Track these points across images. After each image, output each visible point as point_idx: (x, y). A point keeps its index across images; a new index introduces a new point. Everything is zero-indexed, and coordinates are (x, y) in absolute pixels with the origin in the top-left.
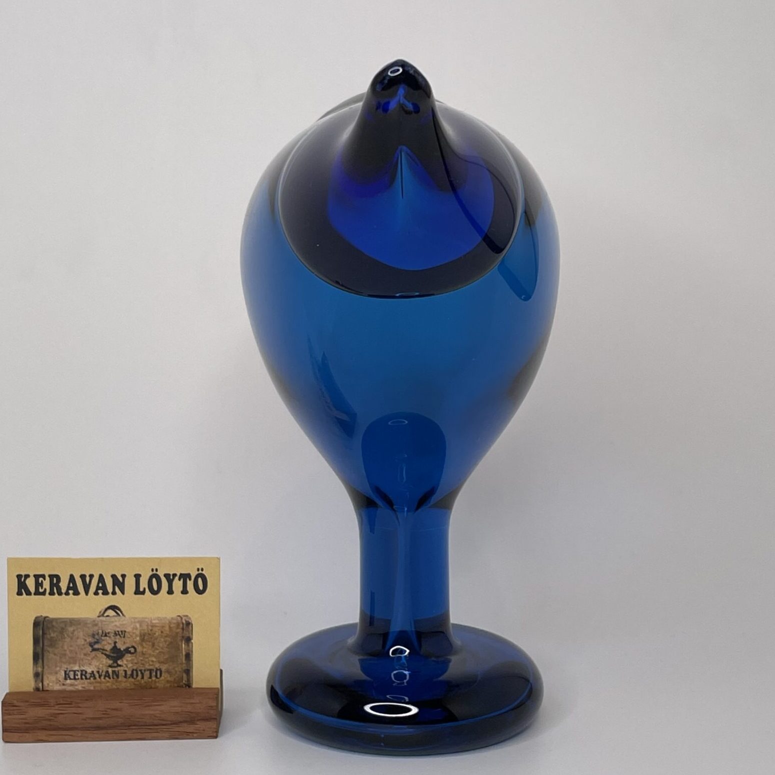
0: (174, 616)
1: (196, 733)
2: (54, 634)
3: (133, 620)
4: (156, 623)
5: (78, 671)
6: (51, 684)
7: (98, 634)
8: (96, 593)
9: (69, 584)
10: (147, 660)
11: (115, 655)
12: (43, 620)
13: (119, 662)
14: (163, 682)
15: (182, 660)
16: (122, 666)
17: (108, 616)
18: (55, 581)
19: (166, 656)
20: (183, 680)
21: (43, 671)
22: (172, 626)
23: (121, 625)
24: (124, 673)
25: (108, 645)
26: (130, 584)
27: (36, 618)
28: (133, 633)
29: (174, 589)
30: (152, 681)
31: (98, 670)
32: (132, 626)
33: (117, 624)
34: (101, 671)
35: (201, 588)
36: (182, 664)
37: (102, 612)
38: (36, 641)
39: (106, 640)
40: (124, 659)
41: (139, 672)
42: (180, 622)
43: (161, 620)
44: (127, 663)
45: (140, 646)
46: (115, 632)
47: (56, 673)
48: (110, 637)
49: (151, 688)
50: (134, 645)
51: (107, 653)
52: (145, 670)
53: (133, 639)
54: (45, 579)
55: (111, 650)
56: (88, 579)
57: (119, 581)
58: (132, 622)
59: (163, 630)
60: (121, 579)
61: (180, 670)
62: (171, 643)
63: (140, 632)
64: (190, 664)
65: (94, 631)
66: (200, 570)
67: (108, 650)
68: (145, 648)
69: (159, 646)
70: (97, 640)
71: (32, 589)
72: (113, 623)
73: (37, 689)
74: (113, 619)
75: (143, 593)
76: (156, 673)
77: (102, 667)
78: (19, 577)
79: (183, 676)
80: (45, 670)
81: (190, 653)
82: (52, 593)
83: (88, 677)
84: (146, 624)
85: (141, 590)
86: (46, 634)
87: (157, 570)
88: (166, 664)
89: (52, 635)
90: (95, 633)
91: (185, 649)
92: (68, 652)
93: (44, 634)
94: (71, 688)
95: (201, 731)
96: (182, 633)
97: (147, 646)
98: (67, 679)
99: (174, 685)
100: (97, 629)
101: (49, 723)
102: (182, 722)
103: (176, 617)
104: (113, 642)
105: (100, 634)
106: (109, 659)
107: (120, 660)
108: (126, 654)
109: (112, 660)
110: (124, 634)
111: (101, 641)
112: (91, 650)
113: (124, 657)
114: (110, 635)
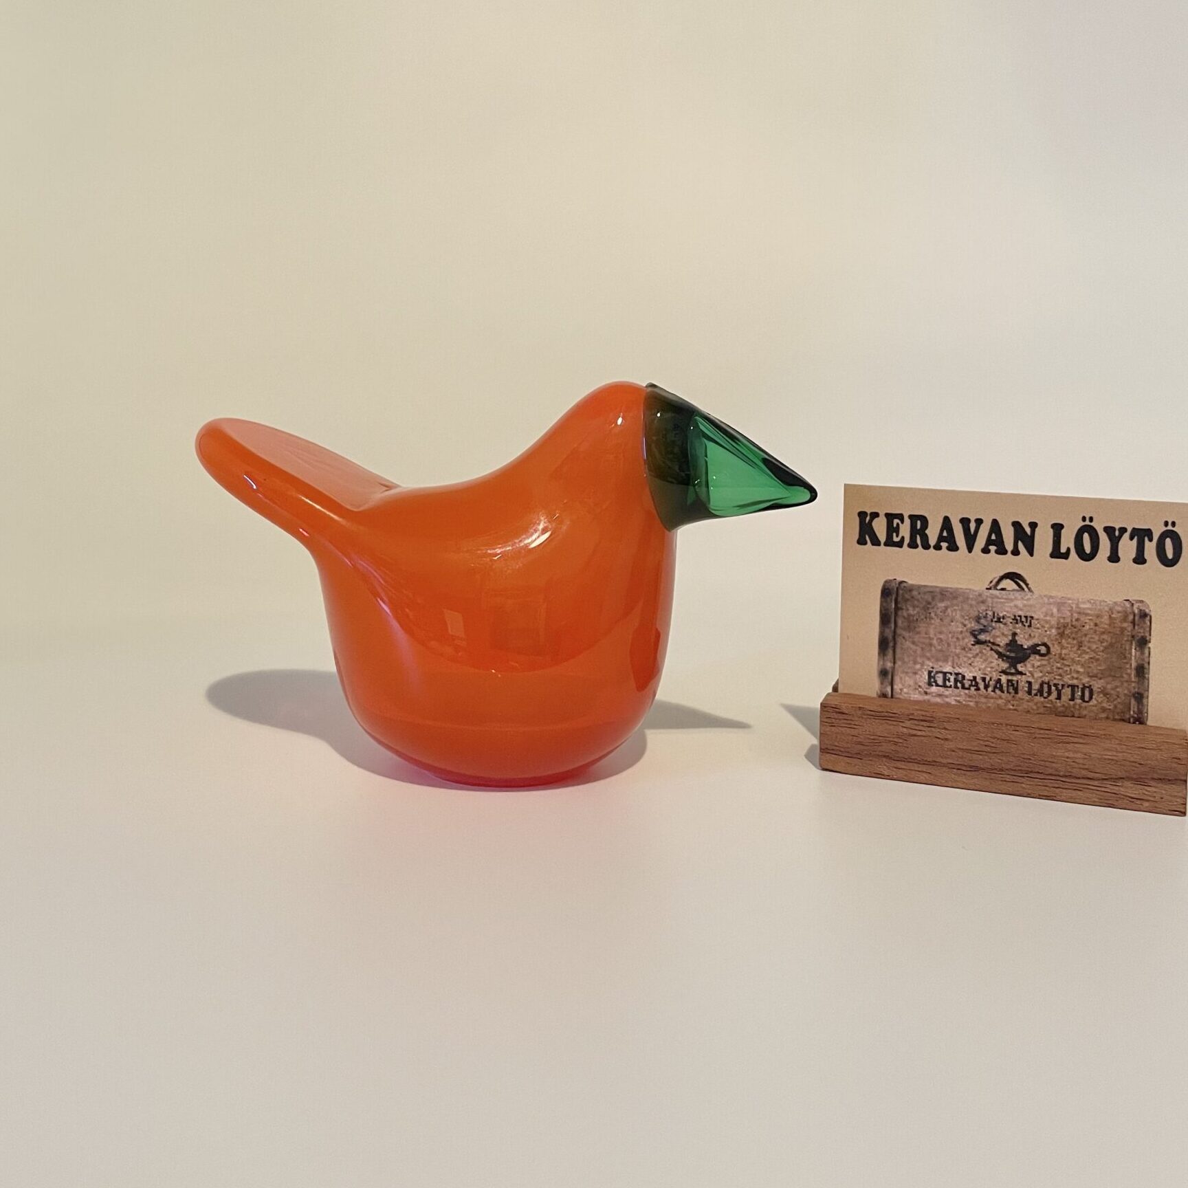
0: (1120, 599)
1: (1148, 801)
2: (914, 610)
3: (1046, 600)
4: (1084, 609)
5: (951, 674)
6: (905, 690)
7: (985, 617)
8: (986, 551)
9: (941, 531)
10: (1068, 669)
11: (1013, 655)
12: (897, 585)
13: (1020, 667)
14: (1094, 708)
15: (1129, 675)
16: (1025, 674)
17: (1003, 589)
18: (919, 527)
19: (1099, 668)
20: (1129, 709)
21: (893, 668)
22: (1113, 616)
23: (1025, 606)
24: (1027, 685)
25: (1001, 637)
26: (1044, 540)
27: (886, 582)
28: (1047, 622)
29: (1120, 554)
30: (1076, 704)
31: (982, 676)
32: (1044, 609)
33: (1019, 603)
34: (988, 679)
35: (1170, 555)
36: (1129, 681)
37: (995, 582)
38: (885, 619)
39: (1000, 627)
40: (1029, 665)
41: (1053, 688)
42: (1129, 610)
43: (1095, 603)
44: (1033, 670)
45: (1056, 643)
46: (1015, 616)
47: (915, 673)
48: (1005, 624)
49: (1073, 716)
50: (1046, 640)
51: (1000, 650)
52: (1063, 686)
53: (1046, 631)
54: (902, 522)
55: (1007, 644)
56: (973, 526)
57: (1027, 535)
58: (1044, 603)
59: (1098, 622)
60: (1028, 530)
61: (1126, 692)
62: (1111, 645)
63: (1058, 619)
64: (1143, 684)
66: (1170, 523)
67: (1001, 644)
68: (1066, 648)
69: (1089, 648)
70: (985, 626)
71: (882, 537)
72: (1012, 602)
73: (884, 695)
74: (1011, 596)
75: (1066, 556)
76: (1083, 692)
77: (990, 672)
78: (862, 515)
79: (1130, 704)
80: (897, 666)
81: (1146, 665)
82: (913, 545)
83: (967, 686)
84: (1069, 609)
85: (1063, 550)
86: (901, 609)
87: (1091, 519)
88: (1100, 679)
89: (911, 612)
90: (981, 615)
91: (1135, 656)
92: (935, 642)
93: (897, 609)
94: (938, 700)
95: (1157, 798)
96: (1132, 630)
97: (1069, 646)
98: (932, 685)
99: (1113, 716)
100: (985, 608)
101: (893, 747)
102: (1123, 778)
103: (1121, 602)
104: (1010, 633)
105: (989, 618)
106: (1003, 660)
107: (1022, 664)
108: (1032, 655)
109: (1008, 662)
110: (1031, 621)
111: (990, 628)
112: (973, 643)
113: (1029, 660)
114: (1005, 620)
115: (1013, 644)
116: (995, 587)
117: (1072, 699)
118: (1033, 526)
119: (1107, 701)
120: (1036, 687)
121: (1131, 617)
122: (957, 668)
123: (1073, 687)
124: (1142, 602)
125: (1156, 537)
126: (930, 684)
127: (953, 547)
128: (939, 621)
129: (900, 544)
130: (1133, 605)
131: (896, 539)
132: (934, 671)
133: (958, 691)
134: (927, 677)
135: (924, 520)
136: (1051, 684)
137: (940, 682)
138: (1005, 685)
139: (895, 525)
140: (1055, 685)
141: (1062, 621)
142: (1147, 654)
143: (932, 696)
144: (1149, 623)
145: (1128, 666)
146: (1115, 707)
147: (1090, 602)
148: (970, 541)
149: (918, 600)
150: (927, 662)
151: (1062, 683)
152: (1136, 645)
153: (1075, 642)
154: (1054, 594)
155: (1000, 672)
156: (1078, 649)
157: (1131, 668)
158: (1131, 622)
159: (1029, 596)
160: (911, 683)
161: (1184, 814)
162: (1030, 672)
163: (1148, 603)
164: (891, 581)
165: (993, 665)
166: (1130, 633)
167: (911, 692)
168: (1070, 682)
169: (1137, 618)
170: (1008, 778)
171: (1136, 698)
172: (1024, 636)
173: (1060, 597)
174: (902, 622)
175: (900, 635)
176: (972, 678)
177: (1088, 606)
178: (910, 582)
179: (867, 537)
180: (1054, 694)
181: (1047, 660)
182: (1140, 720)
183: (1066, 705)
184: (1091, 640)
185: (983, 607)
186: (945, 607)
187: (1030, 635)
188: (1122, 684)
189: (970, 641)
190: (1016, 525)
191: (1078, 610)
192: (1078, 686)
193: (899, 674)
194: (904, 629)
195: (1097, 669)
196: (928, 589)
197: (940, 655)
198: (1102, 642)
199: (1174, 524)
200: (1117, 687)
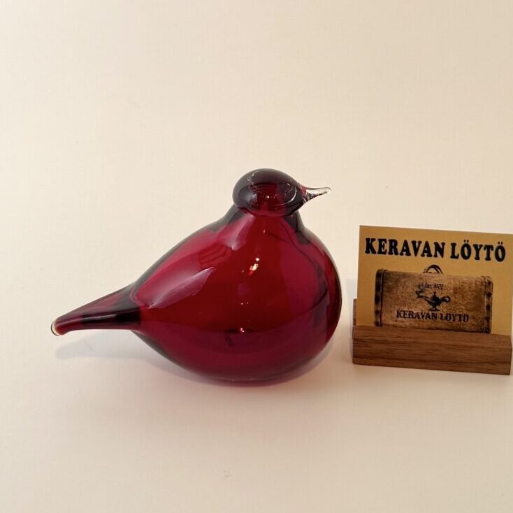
115: (435, 298)
116: (427, 272)
117: (460, 321)
118: (443, 244)
119: (475, 321)
120: (444, 316)
121: (485, 284)
122: (410, 309)
123: (460, 316)
124: (489, 277)
125: (495, 249)
126: (398, 317)
127: (408, 254)
128: (402, 287)
129: (385, 253)
130: (485, 278)
131: (383, 251)
132: (400, 310)
133: (410, 319)
134: (396, 314)
135: (396, 242)
136: (451, 314)
137: (402, 315)
138: (431, 316)
139: (382, 244)
140: (453, 315)
141: (455, 286)
142: (491, 300)
143: (399, 322)
144: (492, 286)
145: (483, 305)
146: (478, 323)
147: (467, 278)
148: (416, 251)
149: (392, 278)
150: (397, 306)
151: (456, 314)
152: (486, 296)
153: (461, 295)
154: (452, 274)
155: (429, 310)
156: (462, 299)
157: (484, 307)
158: (484, 286)
159: (441, 276)
160: (390, 316)
161: (509, 374)
162: (442, 309)
163: (491, 278)
164: (380, 270)
165: (425, 307)
166: (484, 291)
167: (389, 321)
168: (459, 313)
169: (487, 284)
171: (486, 319)
172: (439, 293)
173: (454, 276)
174: (386, 289)
175: (384, 295)
176: (416, 313)
178: (389, 270)
179: (370, 250)
180: (452, 319)
181: (449, 304)
182: (488, 331)
183: (457, 324)
184: (468, 294)
185: (421, 281)
186: (404, 281)
187: (442, 293)
188: (481, 313)
189: (415, 296)
190: (436, 244)
191: (462, 281)
192: (462, 315)
193: (384, 312)
194: (386, 292)
195: (470, 307)
196: (398, 273)
197: (402, 303)
198: (472, 295)
199: (502, 243)
200: (478, 315)
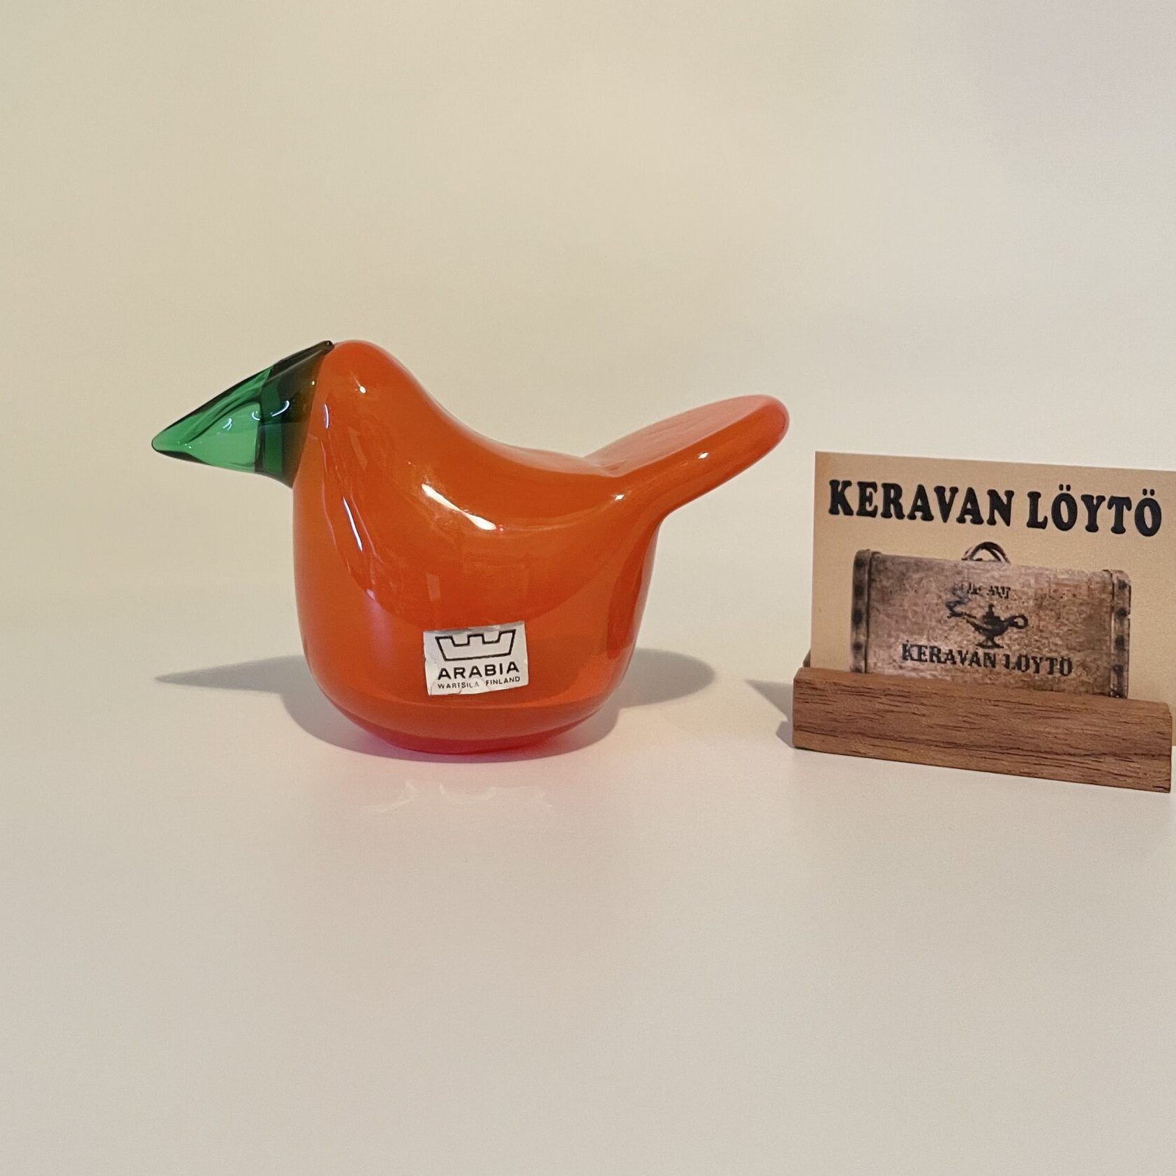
0: (1098, 570)
1: (1128, 777)
2: (887, 582)
3: (1023, 571)
4: (1063, 579)
5: (926, 647)
6: (879, 664)
7: (962, 589)
8: (961, 520)
9: (916, 501)
10: (1045, 641)
11: (990, 627)
12: (871, 556)
13: (997, 640)
14: (1073, 682)
15: (1109, 647)
16: (1003, 647)
17: (979, 560)
18: (892, 495)
19: (1081, 640)
20: (1109, 683)
21: (867, 642)
22: (1092, 586)
23: (1001, 576)
24: (1004, 658)
25: (979, 609)
26: (1020, 509)
27: (859, 553)
28: (1024, 593)
29: (1098, 523)
30: (1055, 678)
31: (960, 649)
32: (1022, 581)
33: (996, 574)
34: (964, 652)
35: (1149, 523)
36: (1109, 655)
37: (969, 553)
38: (858, 591)
39: (976, 598)
40: (1006, 638)
41: (1031, 661)
42: (1108, 580)
43: (1073, 573)
44: (1010, 642)
45: (1034, 615)
46: (991, 587)
47: (890, 647)
48: (981, 596)
49: (1052, 690)
50: (1023, 611)
51: (977, 622)
52: (1041, 659)
53: (1023, 603)
54: (876, 491)
55: (984, 617)
56: (948, 495)
57: (1003, 503)
58: (1021, 574)
59: (1076, 593)
60: (1004, 499)
61: (1105, 664)
62: (1090, 617)
63: (1036, 592)
64: (1123, 655)
65: (955, 584)
66: (1148, 492)
67: (977, 616)
68: (1044, 620)
69: (1068, 619)
70: (960, 598)
71: (854, 504)
72: (988, 573)
73: (858, 672)
74: (988, 566)
75: (1043, 525)
76: (1062, 665)
77: (967, 645)
78: (834, 484)
79: (1110, 677)
80: (870, 640)
81: (1126, 637)
82: (886, 515)
83: (943, 659)
84: (1047, 579)
85: (1040, 519)
86: (874, 580)
87: (1068, 488)
88: (1079, 651)
89: (885, 583)
90: (956, 586)
91: (1115, 628)
92: (910, 615)
93: (871, 580)
94: (913, 674)
95: (1141, 775)
96: (1111, 601)
97: (1047, 618)
98: (907, 660)
99: (1093, 689)
100: (960, 579)
101: (870, 724)
102: (1105, 754)
103: (1101, 573)
104: (988, 604)
105: (966, 589)
106: (980, 633)
107: (999, 637)
108: (1009, 628)
109: (985, 635)
110: (1007, 592)
111: (966, 600)
112: (948, 615)
113: (1006, 633)
114: (982, 592)
115: (990, 616)
116: (971, 557)
117: (1051, 672)
118: (1010, 494)
119: (1087, 675)
120: (1013, 660)
121: (1111, 588)
122: (932, 641)
123: (1052, 660)
124: (1121, 572)
125: (1134, 506)
126: (905, 658)
127: (928, 517)
128: (913, 592)
129: (873, 514)
130: (1111, 575)
131: (869, 508)
132: (909, 646)
133: (933, 665)
134: (901, 651)
135: (898, 489)
136: (1029, 657)
137: (915, 656)
138: (982, 659)
139: (868, 494)
140: (1034, 658)
141: (1040, 592)
142: (1126, 626)
143: (909, 671)
144: (1127, 593)
145: (1107, 638)
146: (1096, 679)
147: (1068, 573)
148: (946, 510)
149: (891, 571)
150: (902, 635)
151: (1041, 656)
152: (1115, 615)
153: (1053, 613)
154: (1031, 564)
155: (977, 645)
156: (1056, 621)
157: (1110, 641)
158: (1110, 593)
159: (1005, 567)
160: (886, 656)
161: (1168, 790)
162: (1008, 645)
163: (1128, 574)
164: (863, 552)
165: (969, 638)
166: (1109, 605)
167: (885, 666)
168: (1049, 655)
169: (1116, 589)
170: (988, 754)
171: (1115, 670)
172: (1001, 608)
173: (1037, 567)
174: (876, 595)
175: (873, 607)
176: (947, 652)
177: (1066, 576)
178: (883, 552)
179: (839, 506)
180: (1033, 668)
181: (1024, 633)
182: (1120, 693)
183: (1045, 679)
184: (1071, 612)
185: (959, 578)
186: (919, 578)
187: (1007, 607)
188: (1102, 657)
189: (945, 613)
190: (993, 494)
191: (1056, 581)
192: (1056, 660)
193: (873, 648)
194: (878, 601)
195: (1076, 642)
196: (904, 560)
197: (915, 627)
198: (1080, 614)
199: (1152, 492)
200: (1095, 660)
